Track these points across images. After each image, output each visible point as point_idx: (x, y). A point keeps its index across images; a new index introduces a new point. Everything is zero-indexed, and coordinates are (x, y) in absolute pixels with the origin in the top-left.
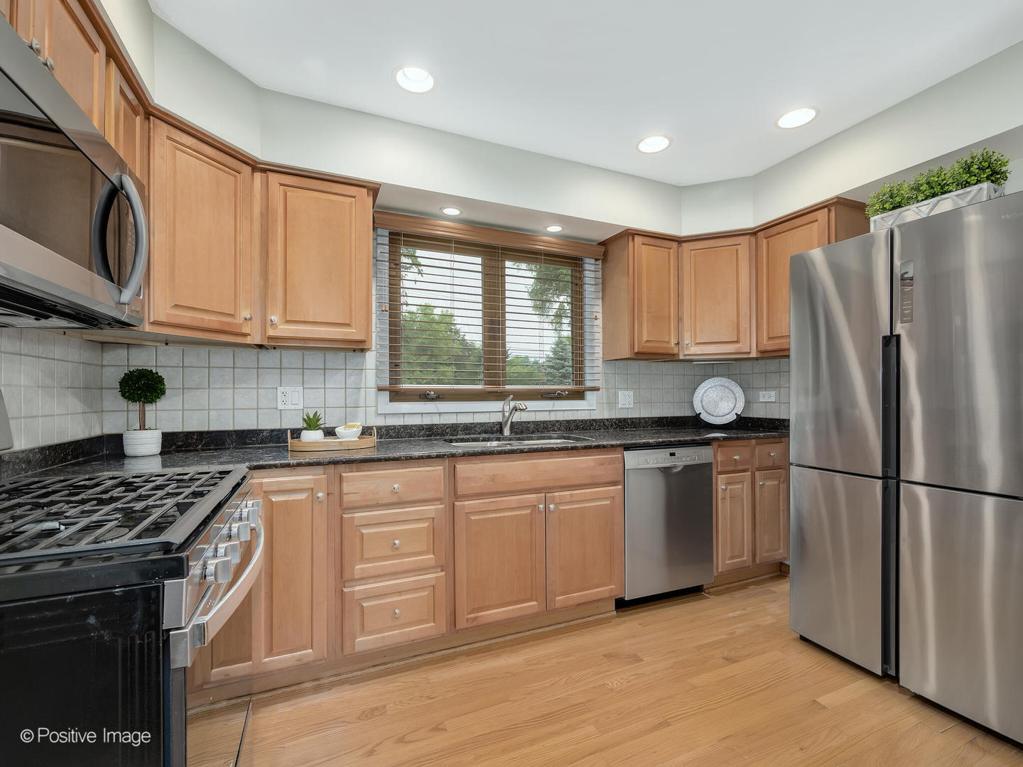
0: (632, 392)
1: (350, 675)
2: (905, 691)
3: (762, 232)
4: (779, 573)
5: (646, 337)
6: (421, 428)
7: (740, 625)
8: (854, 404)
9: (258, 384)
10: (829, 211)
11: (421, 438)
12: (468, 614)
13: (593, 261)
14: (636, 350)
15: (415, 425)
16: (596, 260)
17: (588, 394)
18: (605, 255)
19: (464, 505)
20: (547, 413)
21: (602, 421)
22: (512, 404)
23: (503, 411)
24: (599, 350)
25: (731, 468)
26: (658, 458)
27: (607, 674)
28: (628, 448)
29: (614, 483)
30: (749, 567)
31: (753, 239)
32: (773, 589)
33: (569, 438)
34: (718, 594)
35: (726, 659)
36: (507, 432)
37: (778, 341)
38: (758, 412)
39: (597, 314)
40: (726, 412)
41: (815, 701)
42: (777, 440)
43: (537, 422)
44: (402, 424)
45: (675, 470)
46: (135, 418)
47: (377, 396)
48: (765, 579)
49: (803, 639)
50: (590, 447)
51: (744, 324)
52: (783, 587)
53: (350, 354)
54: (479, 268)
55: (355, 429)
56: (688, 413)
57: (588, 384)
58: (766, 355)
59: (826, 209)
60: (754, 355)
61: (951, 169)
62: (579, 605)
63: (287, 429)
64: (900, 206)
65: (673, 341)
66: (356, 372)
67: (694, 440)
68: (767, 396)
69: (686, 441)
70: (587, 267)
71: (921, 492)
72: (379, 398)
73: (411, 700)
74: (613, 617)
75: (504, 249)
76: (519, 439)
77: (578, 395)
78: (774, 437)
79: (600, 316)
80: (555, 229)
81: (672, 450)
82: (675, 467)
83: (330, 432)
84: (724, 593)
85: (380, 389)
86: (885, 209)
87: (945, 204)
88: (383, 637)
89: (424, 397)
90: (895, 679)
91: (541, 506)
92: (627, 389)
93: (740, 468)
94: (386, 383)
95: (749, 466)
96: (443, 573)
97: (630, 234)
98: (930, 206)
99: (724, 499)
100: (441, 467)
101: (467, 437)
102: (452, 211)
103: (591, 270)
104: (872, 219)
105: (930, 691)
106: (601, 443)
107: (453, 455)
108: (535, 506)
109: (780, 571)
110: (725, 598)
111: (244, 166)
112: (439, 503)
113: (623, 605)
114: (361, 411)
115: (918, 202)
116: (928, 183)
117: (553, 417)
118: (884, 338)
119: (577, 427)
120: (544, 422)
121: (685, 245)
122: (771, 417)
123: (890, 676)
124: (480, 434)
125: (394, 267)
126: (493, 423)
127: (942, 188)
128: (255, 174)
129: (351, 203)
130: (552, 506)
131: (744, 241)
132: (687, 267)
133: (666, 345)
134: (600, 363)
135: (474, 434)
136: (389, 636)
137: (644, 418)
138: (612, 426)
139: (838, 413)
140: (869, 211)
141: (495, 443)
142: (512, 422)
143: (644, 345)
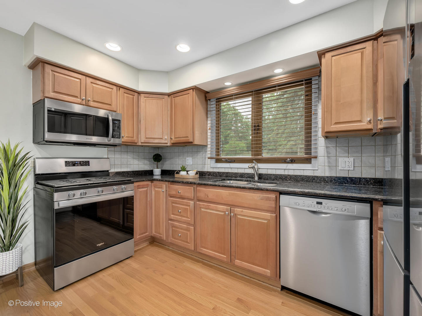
0: (352, 159)
9: (183, 157)
12: (200, 247)
14: (325, 131)
17: (314, 160)
19: (199, 204)
21: (324, 177)
28: (280, 192)
36: (256, 178)
44: (218, 171)
46: (155, 166)
57: (313, 154)
65: (367, 119)
66: (205, 152)
70: (313, 82)
72: (212, 161)
77: (308, 161)
81: (319, 200)
85: (212, 158)
88: (177, 242)
91: (227, 213)
92: (348, 157)
94: (214, 156)
97: (321, 54)
114: (206, 166)
129: (188, 96)
130: (232, 214)
142: (259, 174)
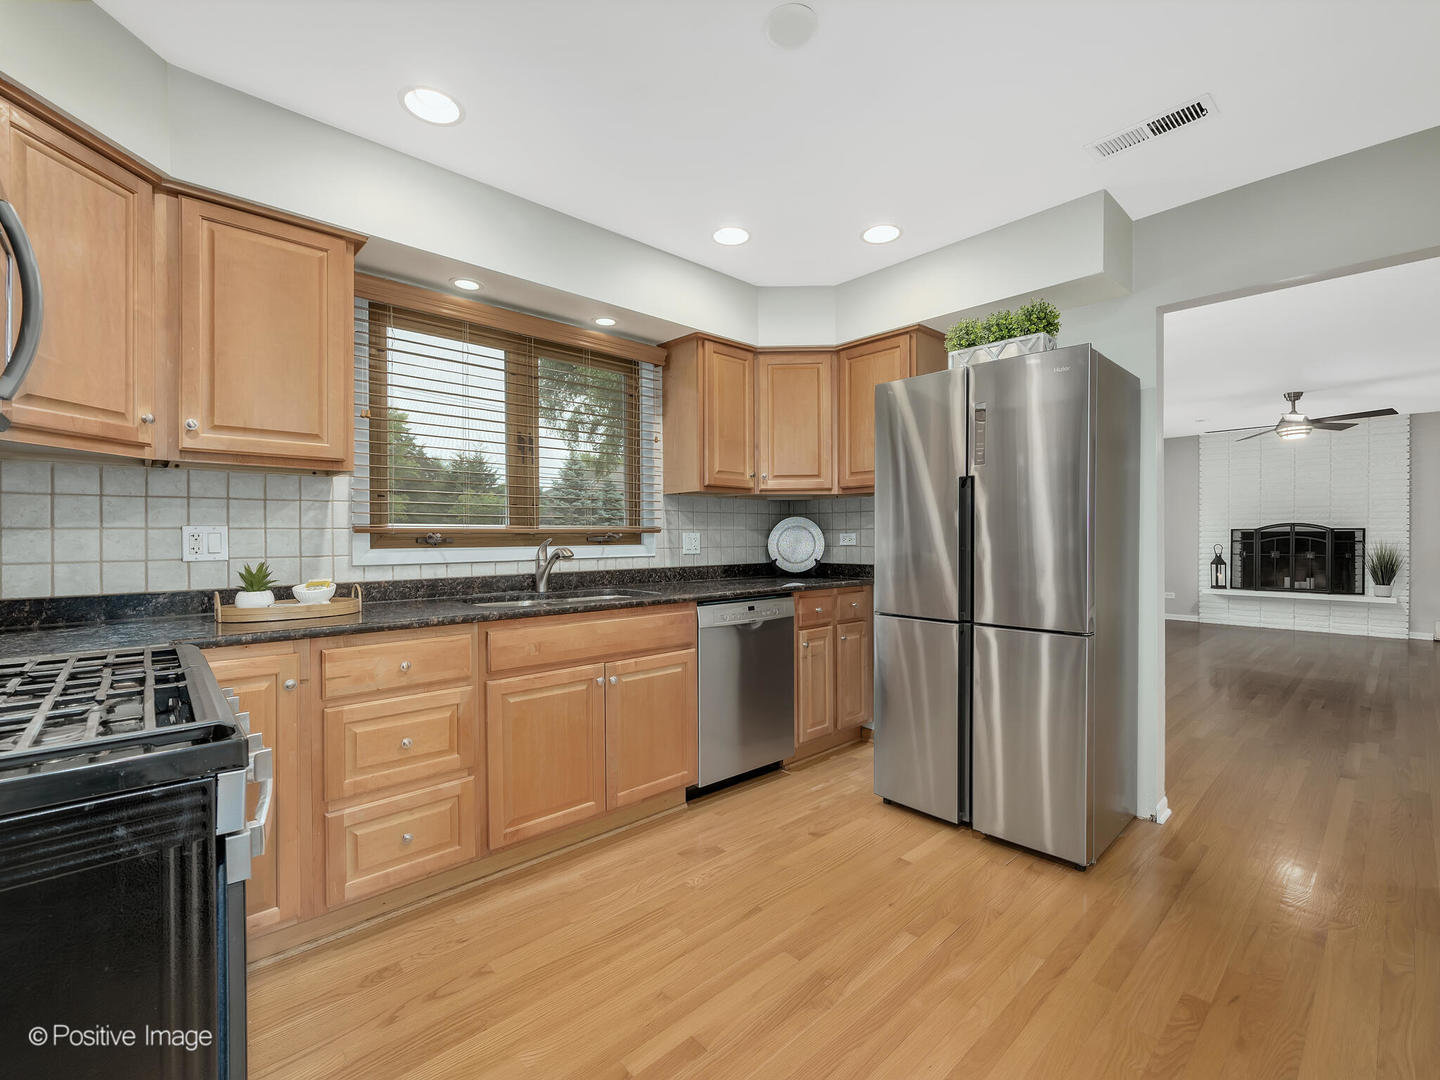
0: (698, 535)
1: (332, 938)
2: (977, 834)
3: (844, 352)
4: (859, 739)
5: (720, 467)
6: (418, 585)
7: (825, 798)
8: (931, 547)
9: (146, 521)
10: (911, 337)
11: (420, 599)
12: (506, 828)
13: (651, 367)
14: (707, 483)
15: (411, 581)
16: (656, 366)
17: (646, 537)
18: (668, 359)
19: (500, 684)
20: (595, 561)
21: (663, 570)
22: (551, 550)
23: (538, 560)
24: (659, 481)
25: (812, 622)
26: (734, 614)
27: (684, 873)
28: (701, 602)
29: (686, 646)
30: (830, 734)
31: (835, 357)
32: (855, 756)
33: (625, 593)
34: (799, 769)
35: (813, 834)
36: (542, 588)
37: (859, 477)
38: (838, 558)
39: (658, 435)
40: (805, 557)
41: (901, 860)
42: (858, 588)
43: (581, 573)
44: (391, 579)
45: (755, 627)
47: (351, 541)
48: (847, 747)
49: (888, 802)
50: (659, 603)
51: (825, 456)
52: (867, 752)
53: (307, 479)
54: (501, 365)
55: (325, 588)
56: (763, 560)
57: (645, 524)
58: (848, 492)
59: (908, 336)
60: (835, 491)
61: (1016, 313)
62: (644, 800)
63: (213, 591)
64: (974, 344)
65: (749, 473)
66: (317, 504)
67: (775, 591)
68: (847, 539)
69: (767, 592)
70: (644, 373)
71: (990, 633)
72: (354, 543)
73: (434, 949)
74: (685, 811)
75: (540, 342)
76: (559, 597)
77: (634, 538)
78: (855, 585)
79: (660, 437)
80: (606, 322)
81: (751, 604)
82: (754, 622)
83: (284, 594)
84: (807, 767)
85: (358, 530)
86: (961, 345)
87: (1011, 349)
88: (387, 875)
89: (424, 541)
90: (968, 825)
91: (600, 679)
92: (693, 531)
93: (822, 621)
94: (366, 521)
95: (830, 619)
96: (472, 778)
97: (700, 339)
98: (999, 348)
99: (805, 657)
100: (469, 636)
101: (489, 595)
102: (468, 285)
103: (648, 378)
104: (950, 354)
105: (999, 831)
106: (672, 597)
107: (485, 619)
108: (592, 679)
109: (861, 736)
110: (806, 772)
111: (142, 184)
112: (465, 683)
113: (695, 794)
114: (326, 562)
115: (989, 342)
116: (998, 325)
117: (602, 567)
118: (961, 478)
119: (633, 579)
120: (592, 573)
121: (762, 358)
122: (851, 563)
123: (965, 824)
124: (504, 591)
125: (377, 353)
126: (523, 576)
127: (1009, 332)
128: (156, 196)
129: (321, 259)
130: (613, 679)
131: (826, 360)
132: (764, 383)
133: (740, 478)
134: (659, 497)
135: (496, 591)
136: (395, 872)
137: (712, 567)
138: (675, 577)
139: (917, 558)
140: (948, 345)
141: (527, 603)
142: (549, 575)
143: (717, 476)
